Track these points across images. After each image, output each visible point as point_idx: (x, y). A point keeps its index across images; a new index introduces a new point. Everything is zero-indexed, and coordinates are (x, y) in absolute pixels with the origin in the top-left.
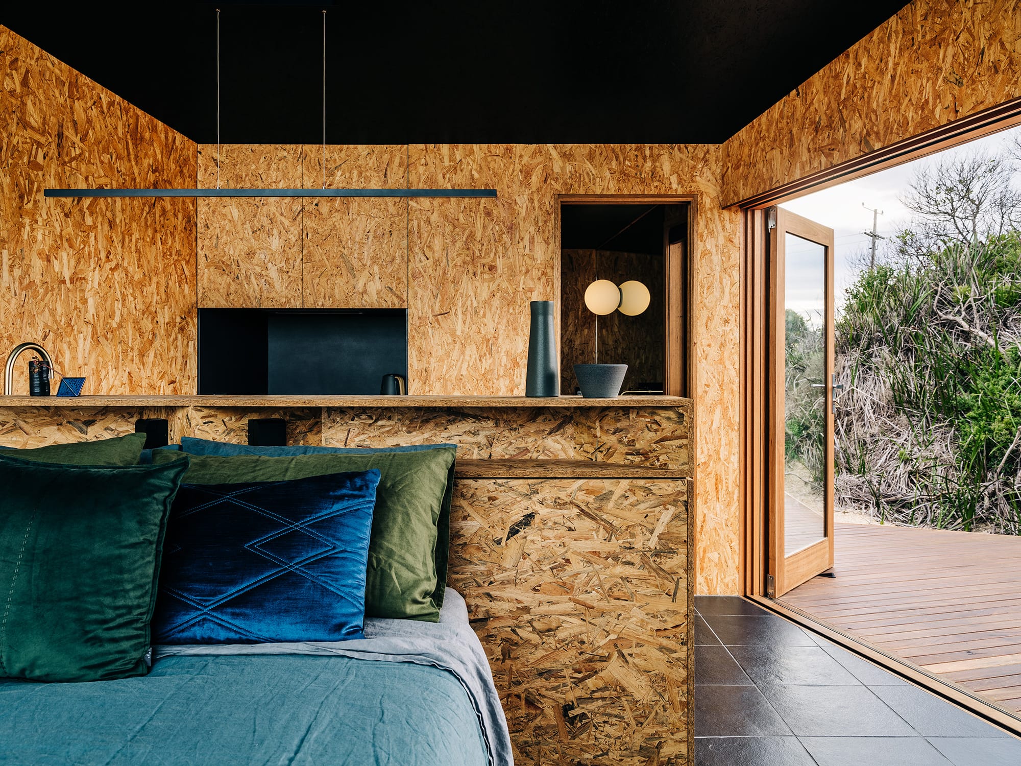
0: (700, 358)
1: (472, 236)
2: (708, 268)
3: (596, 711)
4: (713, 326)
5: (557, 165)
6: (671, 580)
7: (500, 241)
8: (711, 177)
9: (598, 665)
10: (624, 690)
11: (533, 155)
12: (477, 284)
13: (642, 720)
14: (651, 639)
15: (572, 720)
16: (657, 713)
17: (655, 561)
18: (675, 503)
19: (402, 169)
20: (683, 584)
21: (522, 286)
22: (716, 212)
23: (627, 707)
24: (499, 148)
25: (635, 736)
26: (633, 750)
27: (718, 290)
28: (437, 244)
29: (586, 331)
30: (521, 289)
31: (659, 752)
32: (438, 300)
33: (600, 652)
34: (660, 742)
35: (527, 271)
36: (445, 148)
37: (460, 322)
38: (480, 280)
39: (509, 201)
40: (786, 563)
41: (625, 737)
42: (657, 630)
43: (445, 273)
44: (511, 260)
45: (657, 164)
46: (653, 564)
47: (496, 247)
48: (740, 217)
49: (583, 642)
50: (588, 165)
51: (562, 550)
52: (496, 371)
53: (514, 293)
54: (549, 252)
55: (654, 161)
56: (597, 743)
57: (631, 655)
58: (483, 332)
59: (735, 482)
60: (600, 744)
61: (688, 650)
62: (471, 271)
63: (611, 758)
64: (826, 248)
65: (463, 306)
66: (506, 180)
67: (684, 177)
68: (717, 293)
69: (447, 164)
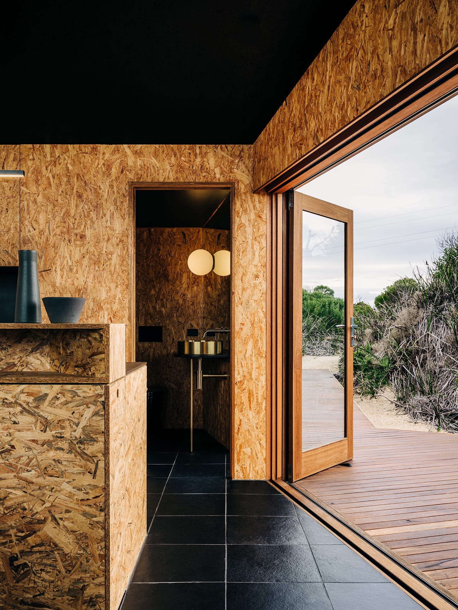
0: (237, 304)
1: (67, 213)
2: (243, 237)
3: (35, 561)
4: (247, 280)
5: (131, 160)
6: (92, 462)
7: (88, 216)
8: (244, 169)
9: (36, 527)
10: (56, 545)
11: (113, 153)
12: (72, 248)
13: (70, 568)
14: (77, 507)
15: (16, 569)
16: (81, 563)
17: (79, 447)
18: (95, 403)
19: (15, 163)
20: (102, 464)
21: (104, 250)
22: (248, 196)
23: (59, 559)
24: (88, 148)
25: (65, 580)
26: (63, 591)
27: (251, 253)
28: (42, 218)
29: (195, 288)
30: (104, 252)
31: (83, 593)
32: (42, 260)
33: (38, 516)
34: (84, 586)
35: (109, 240)
36: (47, 147)
37: (59, 277)
38: (74, 246)
39: (95, 187)
40: (303, 456)
41: (57, 581)
42: (81, 500)
43: (47, 240)
44: (97, 231)
45: (205, 159)
46: (78, 450)
47: (86, 221)
48: (266, 199)
49: (24, 509)
50: (154, 160)
51: (9, 438)
52: (85, 313)
53: (99, 255)
54: (125, 225)
55: (202, 157)
56: (35, 586)
57: (61, 519)
58: (76, 284)
59: (263, 396)
60: (38, 586)
61: (105, 515)
62: (67, 239)
63: (46, 597)
64: (346, 224)
65: (61, 265)
66: (93, 171)
67: (225, 169)
68: (249, 256)
69: (49, 159)
